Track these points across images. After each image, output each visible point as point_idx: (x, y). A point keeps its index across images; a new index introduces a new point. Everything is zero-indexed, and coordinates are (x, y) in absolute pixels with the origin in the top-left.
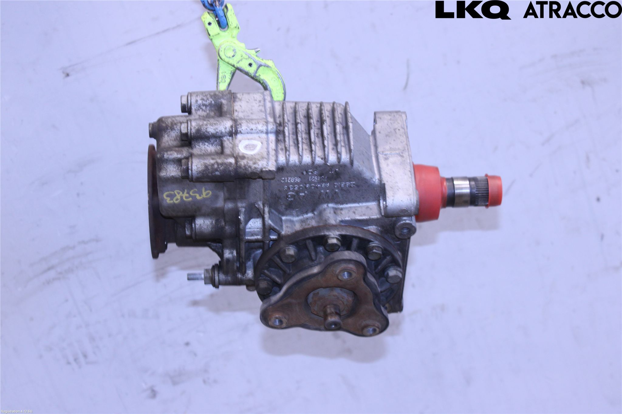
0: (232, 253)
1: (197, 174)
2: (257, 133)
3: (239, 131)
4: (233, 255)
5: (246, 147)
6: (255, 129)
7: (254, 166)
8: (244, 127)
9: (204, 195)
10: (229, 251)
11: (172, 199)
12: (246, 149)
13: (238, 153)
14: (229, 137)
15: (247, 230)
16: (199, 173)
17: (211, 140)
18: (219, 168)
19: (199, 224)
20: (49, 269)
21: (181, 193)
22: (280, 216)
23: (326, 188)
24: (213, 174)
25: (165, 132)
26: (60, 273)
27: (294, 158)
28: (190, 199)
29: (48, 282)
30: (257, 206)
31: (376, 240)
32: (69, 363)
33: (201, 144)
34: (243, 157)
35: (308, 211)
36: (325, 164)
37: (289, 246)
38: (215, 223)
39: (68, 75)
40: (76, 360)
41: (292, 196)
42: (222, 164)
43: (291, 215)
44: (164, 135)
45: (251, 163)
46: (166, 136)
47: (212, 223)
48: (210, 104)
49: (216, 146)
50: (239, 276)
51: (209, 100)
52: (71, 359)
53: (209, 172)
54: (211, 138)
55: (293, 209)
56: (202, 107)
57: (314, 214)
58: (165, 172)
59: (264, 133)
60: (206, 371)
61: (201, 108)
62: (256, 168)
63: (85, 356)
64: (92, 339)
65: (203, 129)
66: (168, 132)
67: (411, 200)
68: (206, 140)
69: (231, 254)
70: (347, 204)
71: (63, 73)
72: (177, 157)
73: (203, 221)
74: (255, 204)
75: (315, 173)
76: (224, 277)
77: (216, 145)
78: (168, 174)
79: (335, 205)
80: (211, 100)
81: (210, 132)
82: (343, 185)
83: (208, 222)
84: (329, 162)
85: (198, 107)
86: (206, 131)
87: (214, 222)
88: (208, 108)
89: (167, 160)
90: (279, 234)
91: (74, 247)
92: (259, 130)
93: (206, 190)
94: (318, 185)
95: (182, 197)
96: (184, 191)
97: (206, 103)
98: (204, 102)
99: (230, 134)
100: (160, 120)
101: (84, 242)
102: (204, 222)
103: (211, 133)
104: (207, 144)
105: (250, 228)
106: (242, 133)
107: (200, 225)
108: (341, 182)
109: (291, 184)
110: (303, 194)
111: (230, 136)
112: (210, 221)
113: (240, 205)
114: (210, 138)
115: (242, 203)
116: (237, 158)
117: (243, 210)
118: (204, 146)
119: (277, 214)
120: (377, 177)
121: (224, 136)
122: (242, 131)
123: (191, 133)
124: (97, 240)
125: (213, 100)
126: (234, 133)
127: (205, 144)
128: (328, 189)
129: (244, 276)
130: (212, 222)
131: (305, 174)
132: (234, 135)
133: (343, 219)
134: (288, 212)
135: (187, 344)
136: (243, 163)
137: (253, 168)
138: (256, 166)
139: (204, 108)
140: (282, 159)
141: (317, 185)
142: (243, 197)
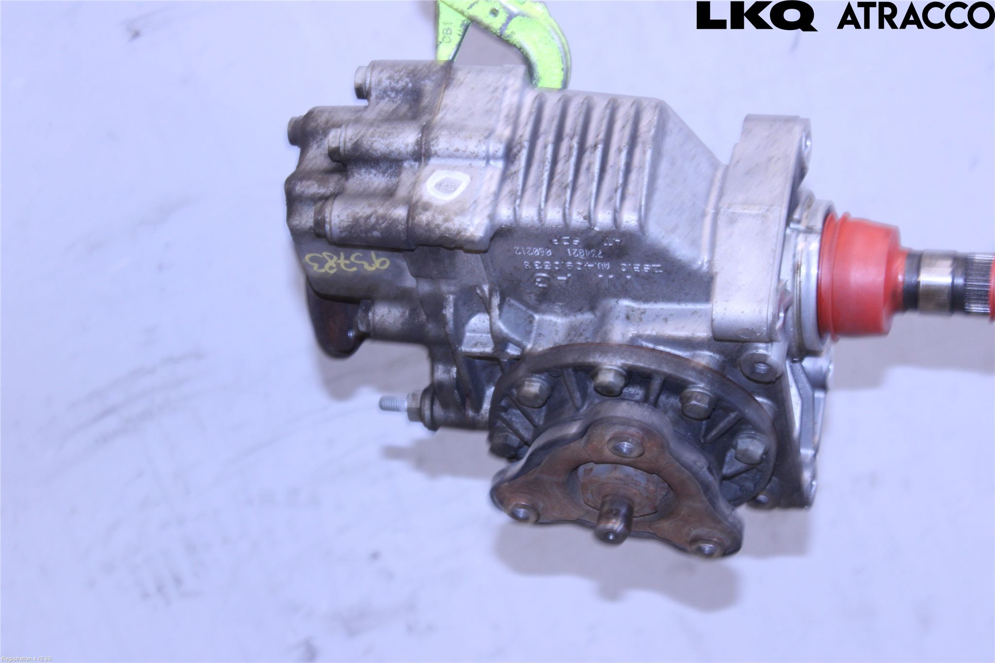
0: (448, 372)
1: (340, 233)
2: (468, 158)
3: (433, 152)
4: (449, 376)
5: (439, 186)
6: (464, 150)
7: (446, 225)
8: (442, 143)
9: (377, 264)
10: (444, 368)
11: (321, 266)
12: (439, 190)
13: (421, 196)
14: (413, 163)
15: (468, 334)
16: (344, 232)
17: (382, 166)
18: (380, 225)
19: (381, 315)
20: (108, 412)
21: (335, 258)
22: (530, 312)
23: (607, 272)
24: (369, 235)
25: (314, 139)
27: (528, 214)
28: (354, 269)
29: (106, 438)
30: (478, 291)
31: (702, 380)
33: (363, 171)
34: (426, 207)
35: (583, 308)
36: (590, 228)
37: (532, 376)
38: (409, 315)
41: (544, 280)
42: (384, 217)
43: (552, 312)
44: (311, 145)
45: (439, 219)
46: (315, 146)
47: (402, 316)
48: (404, 89)
49: (390, 178)
50: (471, 413)
51: (402, 81)
53: (361, 231)
54: (382, 161)
55: (554, 303)
56: (390, 93)
57: (595, 315)
58: (297, 218)
59: (480, 159)
60: (412, 607)
61: (389, 96)
62: (448, 229)
65: (366, 144)
66: (319, 140)
67: (760, 313)
68: (372, 164)
69: (447, 374)
70: (656, 302)
72: (319, 193)
73: (388, 310)
74: (476, 289)
75: (576, 242)
76: (442, 413)
77: (391, 175)
78: (303, 222)
79: (634, 302)
80: (405, 82)
81: (379, 150)
82: (638, 268)
83: (397, 312)
84: (598, 225)
85: (382, 92)
86: (371, 147)
87: (407, 314)
88: (401, 95)
89: (300, 196)
90: (523, 348)
92: (471, 153)
93: (378, 257)
94: (589, 265)
95: (338, 265)
96: (340, 254)
97: (398, 86)
98: (394, 84)
99: (415, 157)
100: (310, 115)
101: (172, 360)
102: (390, 311)
103: (381, 152)
104: (374, 171)
105: (474, 331)
106: (439, 156)
107: (383, 316)
108: (633, 262)
109: (537, 258)
110: (564, 278)
111: (416, 160)
112: (401, 310)
113: (444, 288)
114: (380, 162)
115: (449, 285)
116: (413, 207)
117: (451, 298)
118: (369, 174)
119: (524, 308)
120: (705, 258)
121: (406, 160)
122: (439, 153)
123: (344, 150)
125: (411, 81)
126: (425, 155)
127: (370, 173)
128: (611, 274)
129: (478, 416)
130: (404, 313)
131: (557, 243)
132: (423, 158)
133: (641, 332)
134: (544, 306)
135: (376, 556)
136: (424, 218)
137: (443, 228)
138: (449, 225)
139: (393, 95)
140: (505, 214)
141: (587, 265)
142: (444, 275)
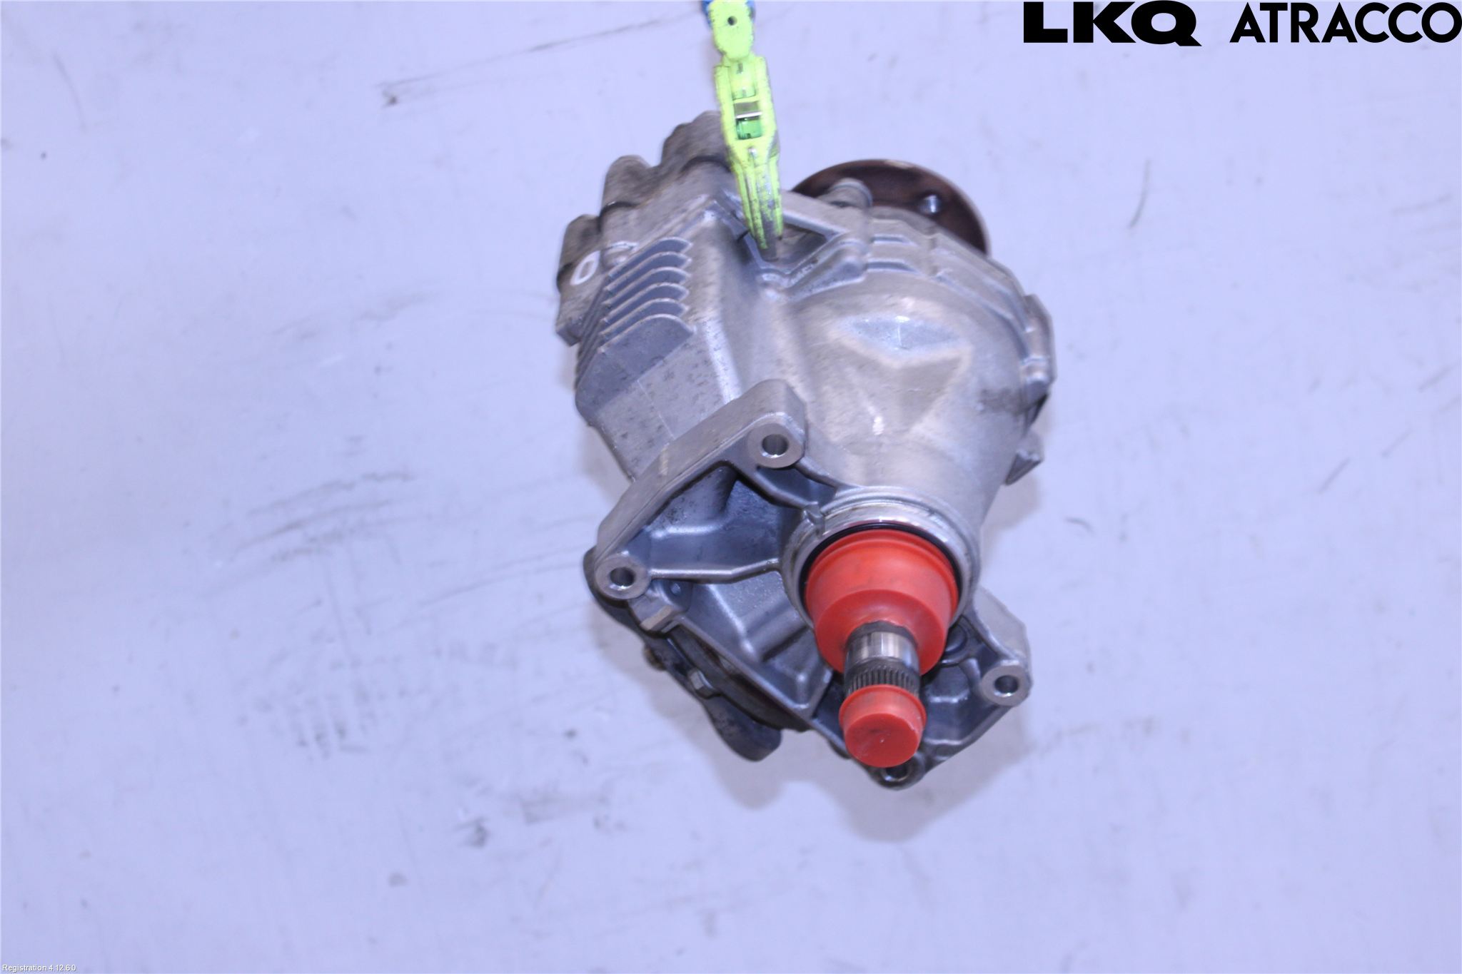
20: (291, 527)
26: (313, 540)
29: (285, 556)
32: (303, 743)
39: (393, 101)
40: (319, 738)
52: (310, 735)
60: (603, 800)
63: (342, 732)
64: (362, 696)
71: (385, 94)
91: (350, 487)
101: (374, 477)
124: (405, 477)
135: (571, 734)
